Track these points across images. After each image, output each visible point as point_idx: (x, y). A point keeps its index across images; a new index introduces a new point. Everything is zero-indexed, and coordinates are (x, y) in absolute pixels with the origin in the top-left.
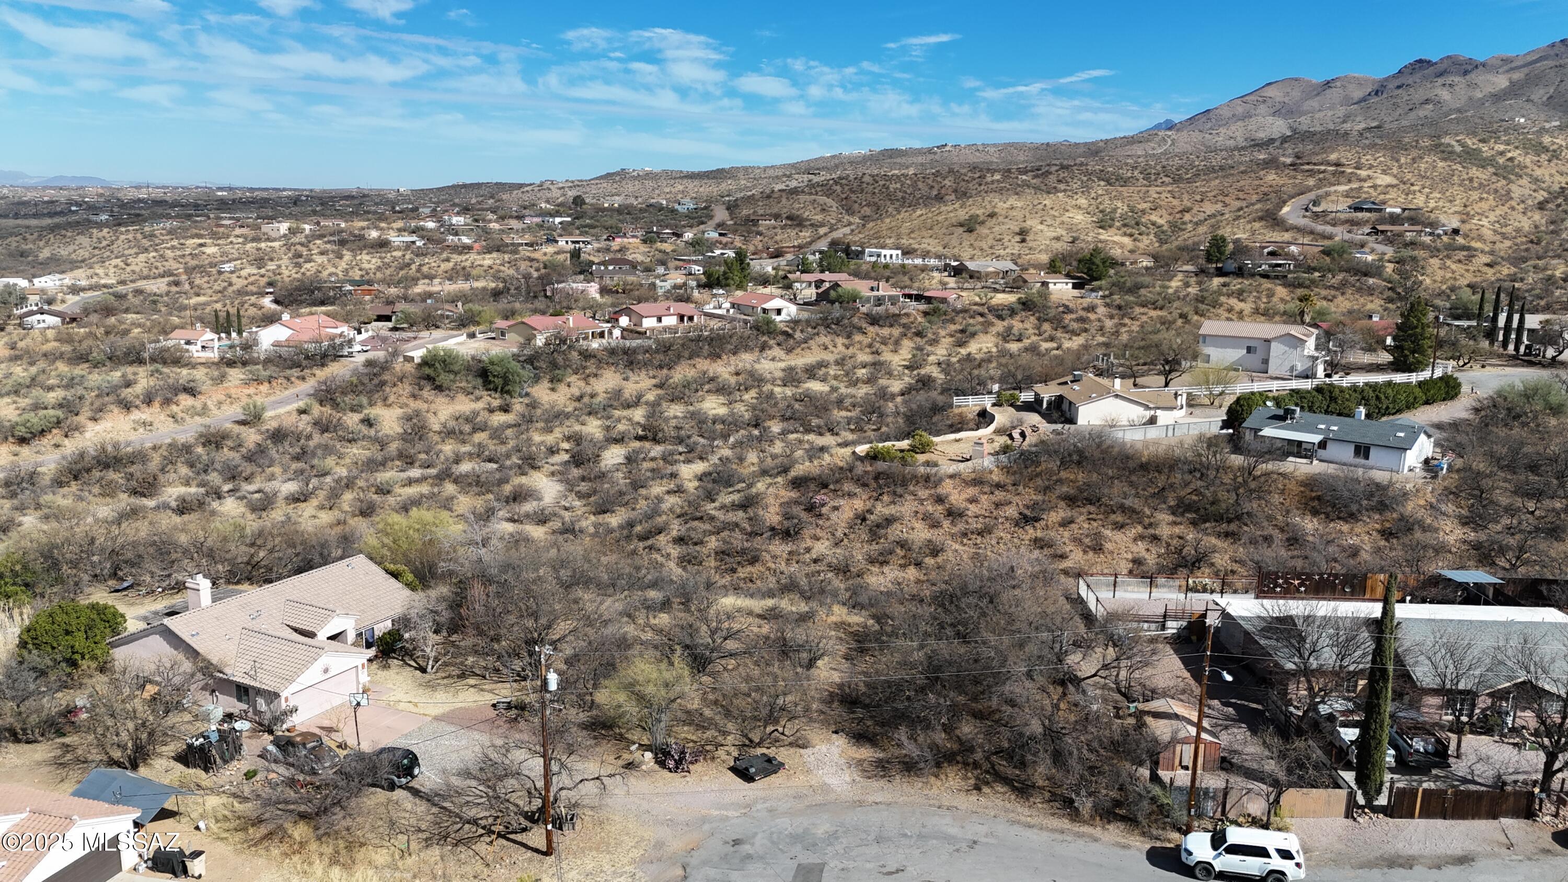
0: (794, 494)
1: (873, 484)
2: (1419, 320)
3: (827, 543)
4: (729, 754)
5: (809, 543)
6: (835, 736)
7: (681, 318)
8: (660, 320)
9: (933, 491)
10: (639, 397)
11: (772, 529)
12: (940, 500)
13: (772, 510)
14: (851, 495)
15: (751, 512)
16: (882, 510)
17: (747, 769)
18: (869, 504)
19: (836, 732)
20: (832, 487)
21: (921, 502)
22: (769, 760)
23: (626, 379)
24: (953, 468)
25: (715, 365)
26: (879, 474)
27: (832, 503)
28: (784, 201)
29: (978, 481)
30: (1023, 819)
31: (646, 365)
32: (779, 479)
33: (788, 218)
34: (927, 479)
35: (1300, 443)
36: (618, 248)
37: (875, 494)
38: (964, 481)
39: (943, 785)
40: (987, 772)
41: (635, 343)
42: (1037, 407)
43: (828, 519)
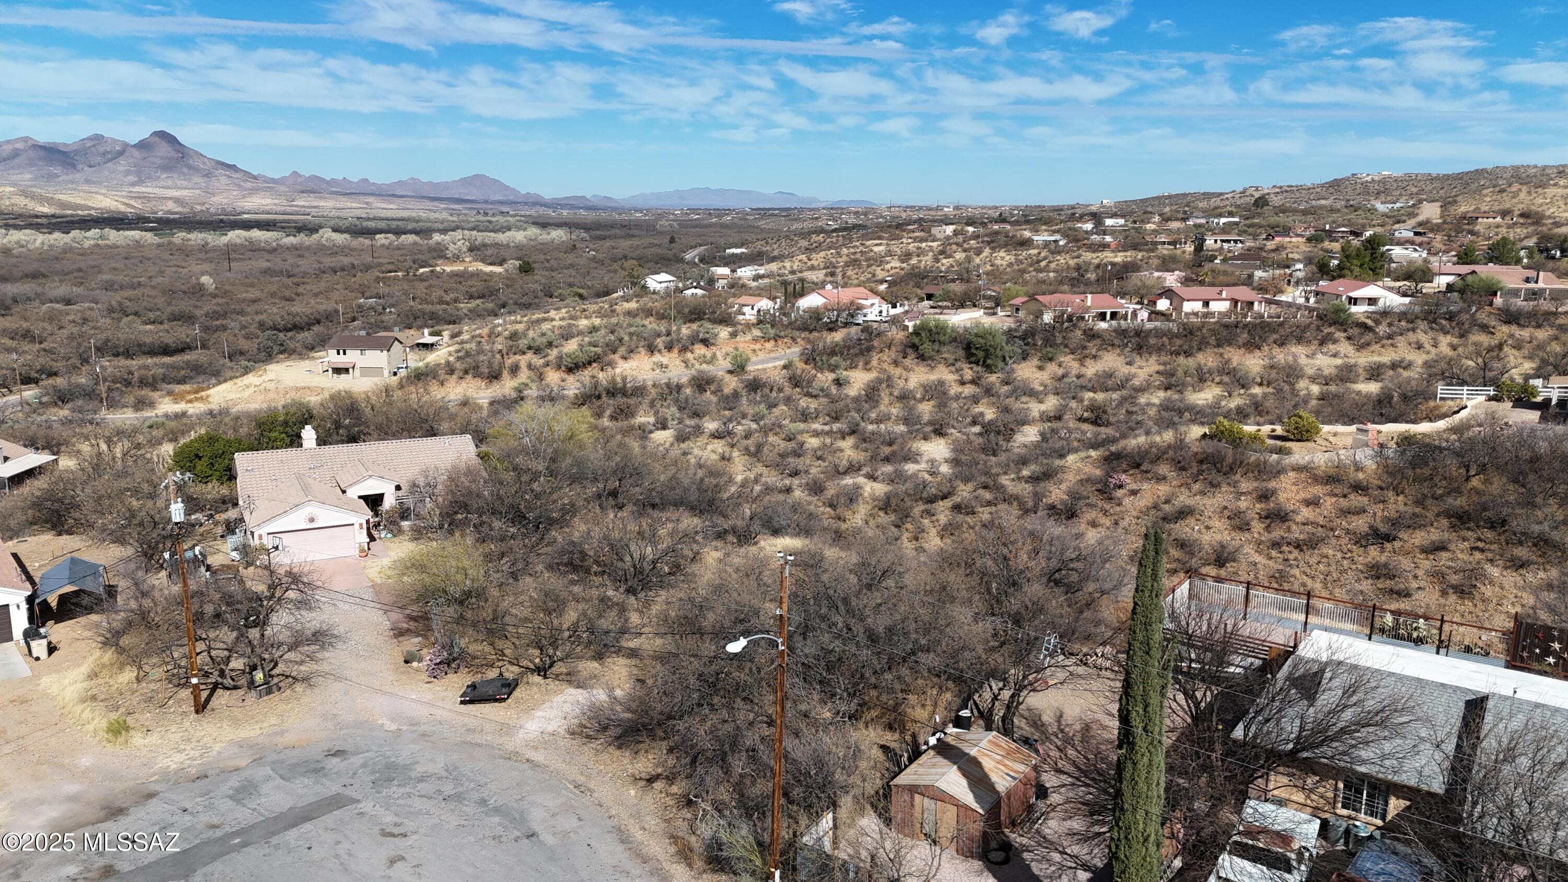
8: (1206, 304)
28: (1523, 195)
33: (1522, 215)
36: (1274, 247)
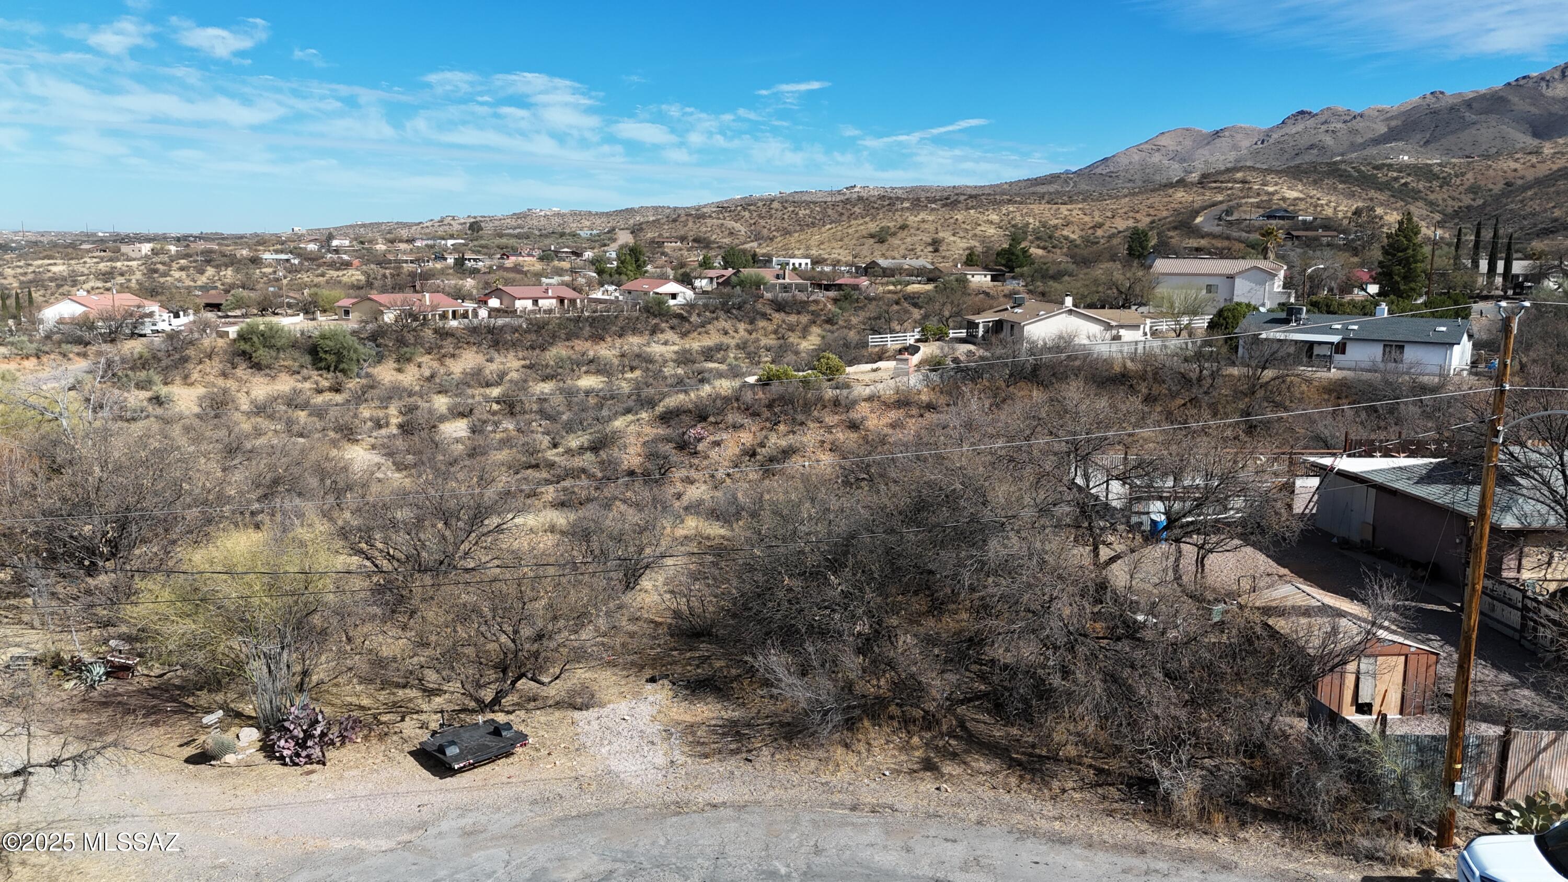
0: (661, 431)
1: (766, 414)
2: (1409, 240)
3: (704, 487)
4: (424, 726)
5: (679, 487)
6: (649, 686)
7: (562, 301)
8: (536, 302)
9: (844, 417)
10: (502, 375)
11: (631, 473)
12: (854, 426)
13: (631, 450)
14: (736, 427)
15: (603, 455)
16: (776, 441)
17: (441, 749)
18: (760, 436)
19: (652, 680)
20: (712, 419)
21: (829, 429)
22: (497, 731)
23: (490, 360)
24: (867, 391)
25: (597, 347)
26: (774, 400)
27: (712, 438)
28: (690, 224)
29: (903, 402)
30: (1044, 824)
31: (514, 345)
32: (644, 415)
33: (694, 240)
34: (836, 403)
35: (1311, 344)
37: (768, 425)
38: (885, 403)
39: (861, 762)
40: (952, 734)
41: (500, 322)
42: (970, 339)
43: (706, 457)
